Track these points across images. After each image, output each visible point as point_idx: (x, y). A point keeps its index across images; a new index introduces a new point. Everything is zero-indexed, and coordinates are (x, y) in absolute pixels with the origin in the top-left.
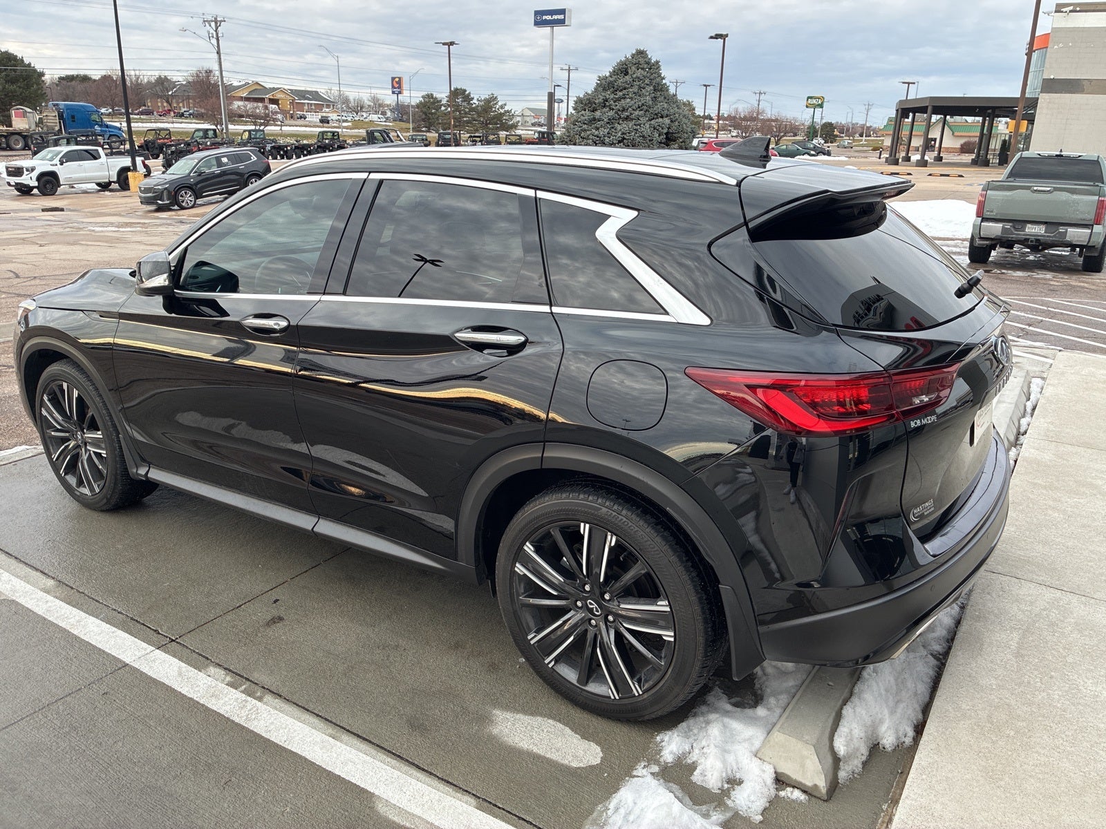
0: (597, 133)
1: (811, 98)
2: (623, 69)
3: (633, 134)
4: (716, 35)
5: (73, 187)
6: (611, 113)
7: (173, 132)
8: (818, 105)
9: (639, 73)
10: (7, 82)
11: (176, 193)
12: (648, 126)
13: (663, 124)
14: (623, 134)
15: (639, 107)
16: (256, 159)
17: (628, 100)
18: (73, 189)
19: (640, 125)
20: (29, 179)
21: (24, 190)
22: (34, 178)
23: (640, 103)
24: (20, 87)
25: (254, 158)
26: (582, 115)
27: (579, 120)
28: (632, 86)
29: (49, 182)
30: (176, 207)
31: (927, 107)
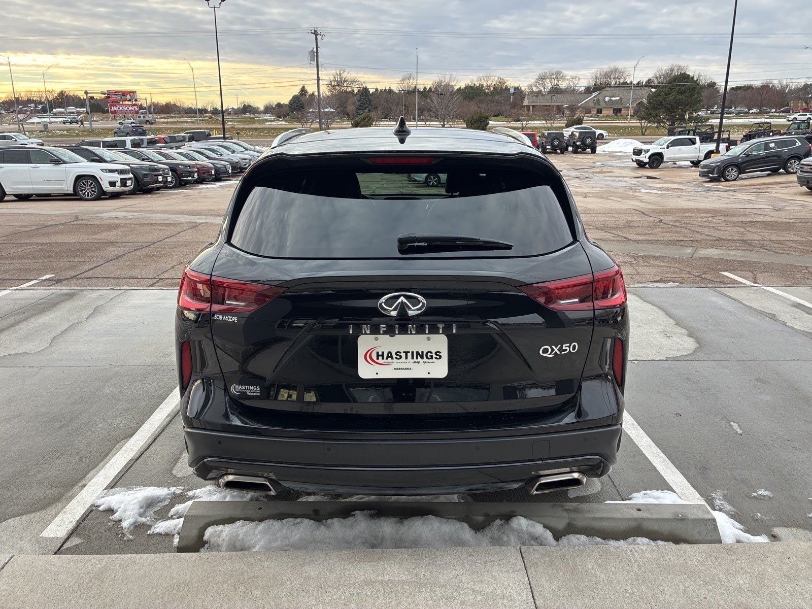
5: (675, 164)
7: (774, 125)
10: (678, 93)
11: (724, 169)
16: (800, 144)
18: (675, 165)
20: (644, 158)
21: (641, 165)
22: (647, 157)
24: (685, 97)
25: (799, 144)
29: (656, 160)
30: (722, 179)
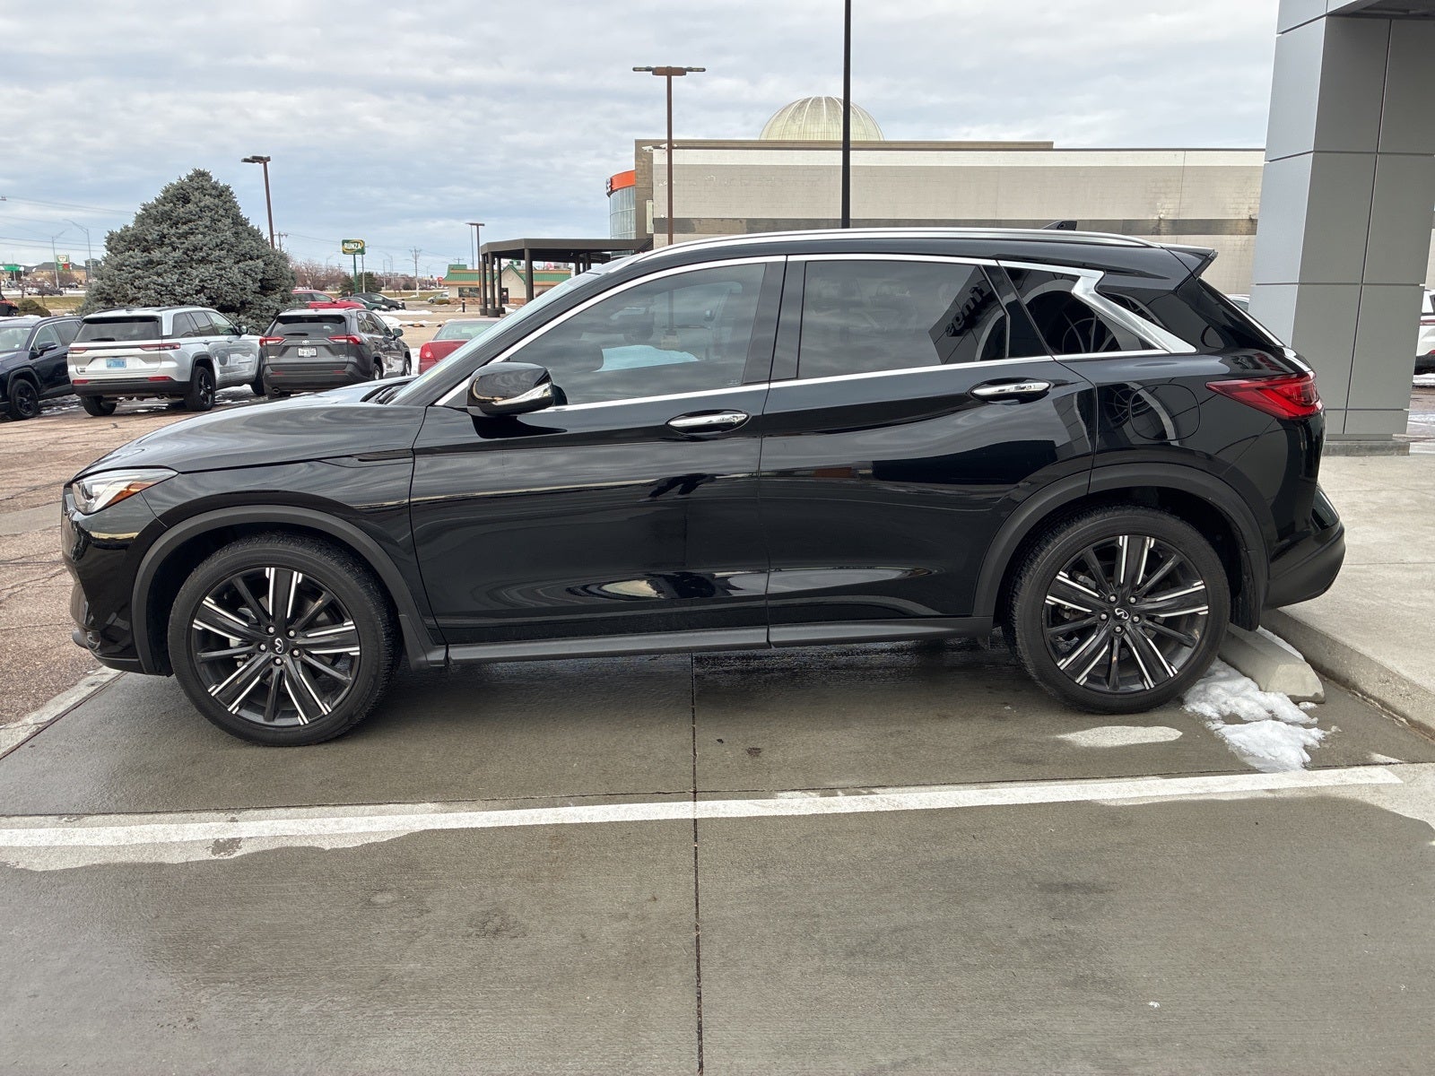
0: (160, 280)
1: (348, 242)
2: (180, 195)
3: (217, 280)
4: (254, 158)
6: (178, 254)
8: (359, 251)
9: (208, 201)
12: (237, 271)
13: (256, 267)
14: (201, 281)
15: (217, 246)
17: (200, 236)
19: (224, 269)
23: (219, 241)
26: (131, 256)
27: (127, 263)
28: (199, 217)
31: (523, 250)
